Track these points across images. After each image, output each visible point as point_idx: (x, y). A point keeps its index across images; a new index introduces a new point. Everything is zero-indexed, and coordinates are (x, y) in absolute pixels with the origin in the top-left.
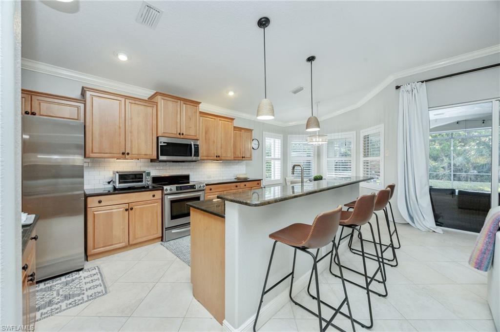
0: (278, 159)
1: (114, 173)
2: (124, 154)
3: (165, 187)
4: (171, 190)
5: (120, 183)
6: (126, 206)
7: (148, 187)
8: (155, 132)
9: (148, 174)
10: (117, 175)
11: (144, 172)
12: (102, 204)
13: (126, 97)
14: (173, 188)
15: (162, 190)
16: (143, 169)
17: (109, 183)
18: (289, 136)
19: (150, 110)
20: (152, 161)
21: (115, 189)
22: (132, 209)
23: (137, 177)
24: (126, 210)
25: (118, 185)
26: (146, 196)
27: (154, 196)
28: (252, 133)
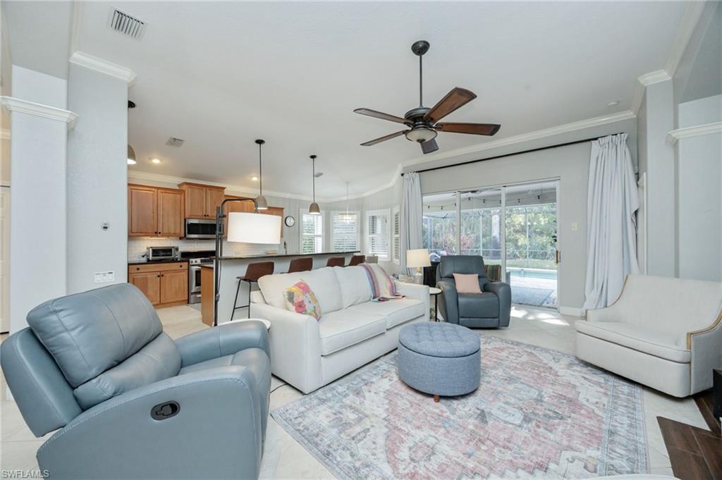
0: (320, 236)
1: (148, 248)
2: (156, 234)
3: (191, 260)
4: (196, 262)
5: (153, 256)
6: (159, 274)
7: (177, 259)
8: (182, 215)
9: (177, 249)
10: (151, 249)
11: (173, 247)
12: (140, 271)
13: (158, 188)
14: (199, 260)
15: (189, 261)
16: (172, 245)
17: (143, 256)
18: (332, 212)
19: (178, 196)
20: (181, 238)
21: (148, 260)
22: (163, 276)
23: (168, 251)
24: (159, 276)
25: (151, 258)
26: (175, 266)
27: (181, 266)
28: (282, 212)
